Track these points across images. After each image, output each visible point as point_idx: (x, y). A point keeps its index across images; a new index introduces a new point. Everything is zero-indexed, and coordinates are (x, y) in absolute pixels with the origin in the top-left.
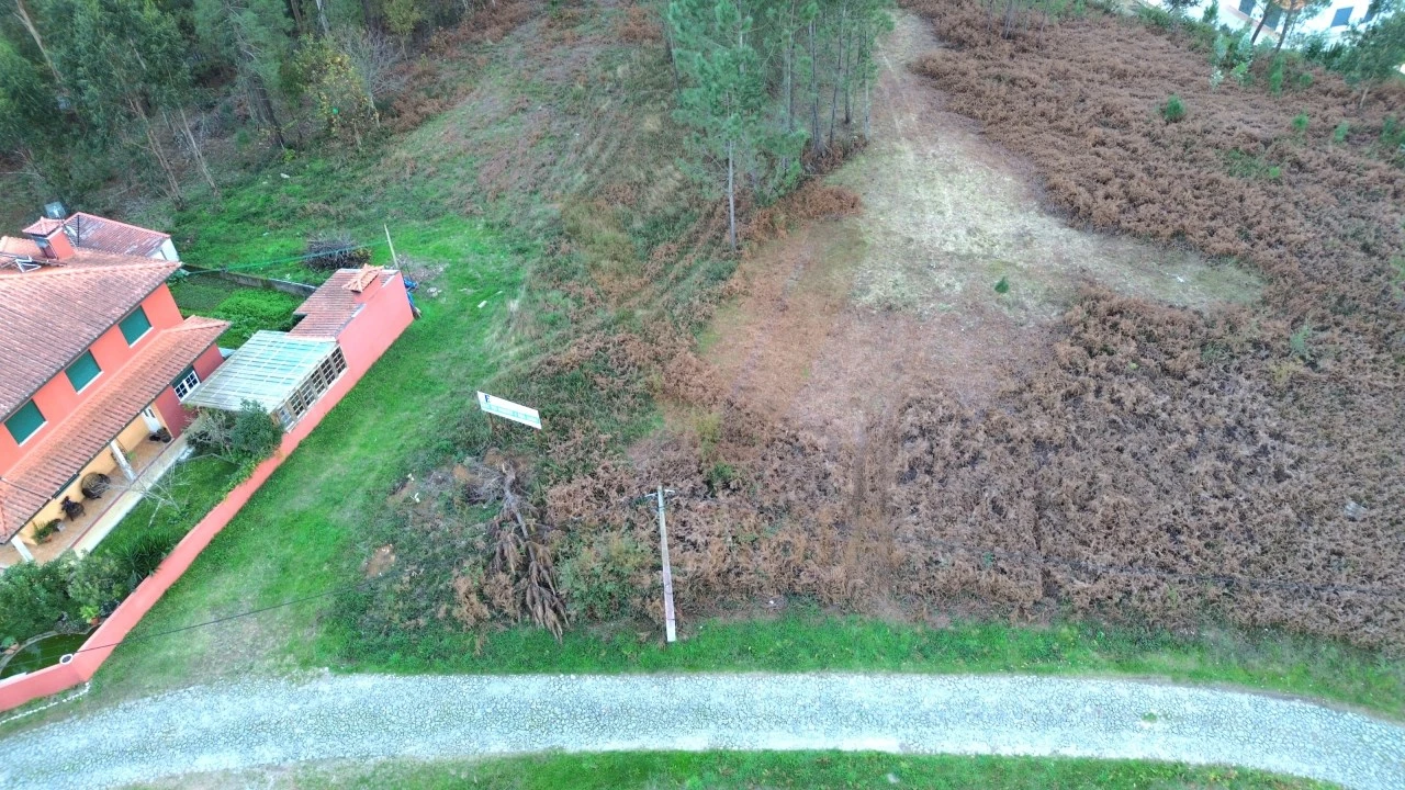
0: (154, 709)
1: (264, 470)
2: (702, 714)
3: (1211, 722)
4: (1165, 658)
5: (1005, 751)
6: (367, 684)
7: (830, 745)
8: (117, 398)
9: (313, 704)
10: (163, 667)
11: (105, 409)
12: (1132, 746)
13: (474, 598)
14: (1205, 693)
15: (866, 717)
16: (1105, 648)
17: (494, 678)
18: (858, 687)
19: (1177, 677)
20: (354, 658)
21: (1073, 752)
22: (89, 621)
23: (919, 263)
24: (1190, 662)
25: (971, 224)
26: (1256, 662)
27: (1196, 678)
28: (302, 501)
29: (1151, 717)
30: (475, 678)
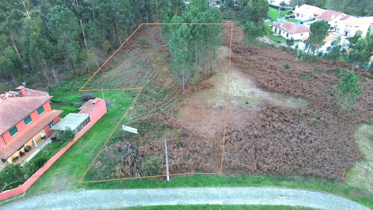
0: (41, 198)
1: (70, 144)
2: (175, 197)
3: (296, 197)
4: (285, 183)
5: (248, 204)
6: (93, 192)
7: (206, 203)
8: (35, 127)
9: (80, 196)
10: (43, 189)
11: (32, 130)
12: (278, 202)
13: (120, 171)
14: (295, 190)
15: (214, 197)
16: (271, 180)
17: (125, 190)
18: (213, 190)
19: (288, 187)
20: (90, 186)
21: (264, 204)
22: (26, 178)
23: (228, 98)
24: (291, 183)
25: (240, 90)
26: (307, 183)
27: (293, 187)
28: (79, 152)
29: (282, 196)
30: (120, 190)
